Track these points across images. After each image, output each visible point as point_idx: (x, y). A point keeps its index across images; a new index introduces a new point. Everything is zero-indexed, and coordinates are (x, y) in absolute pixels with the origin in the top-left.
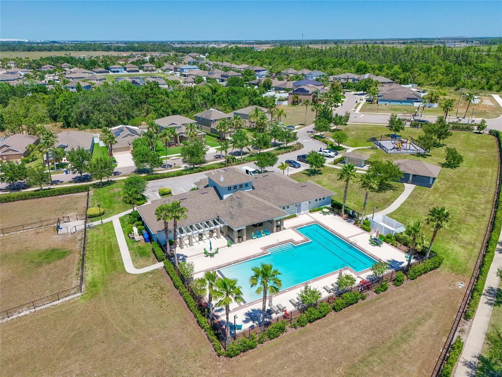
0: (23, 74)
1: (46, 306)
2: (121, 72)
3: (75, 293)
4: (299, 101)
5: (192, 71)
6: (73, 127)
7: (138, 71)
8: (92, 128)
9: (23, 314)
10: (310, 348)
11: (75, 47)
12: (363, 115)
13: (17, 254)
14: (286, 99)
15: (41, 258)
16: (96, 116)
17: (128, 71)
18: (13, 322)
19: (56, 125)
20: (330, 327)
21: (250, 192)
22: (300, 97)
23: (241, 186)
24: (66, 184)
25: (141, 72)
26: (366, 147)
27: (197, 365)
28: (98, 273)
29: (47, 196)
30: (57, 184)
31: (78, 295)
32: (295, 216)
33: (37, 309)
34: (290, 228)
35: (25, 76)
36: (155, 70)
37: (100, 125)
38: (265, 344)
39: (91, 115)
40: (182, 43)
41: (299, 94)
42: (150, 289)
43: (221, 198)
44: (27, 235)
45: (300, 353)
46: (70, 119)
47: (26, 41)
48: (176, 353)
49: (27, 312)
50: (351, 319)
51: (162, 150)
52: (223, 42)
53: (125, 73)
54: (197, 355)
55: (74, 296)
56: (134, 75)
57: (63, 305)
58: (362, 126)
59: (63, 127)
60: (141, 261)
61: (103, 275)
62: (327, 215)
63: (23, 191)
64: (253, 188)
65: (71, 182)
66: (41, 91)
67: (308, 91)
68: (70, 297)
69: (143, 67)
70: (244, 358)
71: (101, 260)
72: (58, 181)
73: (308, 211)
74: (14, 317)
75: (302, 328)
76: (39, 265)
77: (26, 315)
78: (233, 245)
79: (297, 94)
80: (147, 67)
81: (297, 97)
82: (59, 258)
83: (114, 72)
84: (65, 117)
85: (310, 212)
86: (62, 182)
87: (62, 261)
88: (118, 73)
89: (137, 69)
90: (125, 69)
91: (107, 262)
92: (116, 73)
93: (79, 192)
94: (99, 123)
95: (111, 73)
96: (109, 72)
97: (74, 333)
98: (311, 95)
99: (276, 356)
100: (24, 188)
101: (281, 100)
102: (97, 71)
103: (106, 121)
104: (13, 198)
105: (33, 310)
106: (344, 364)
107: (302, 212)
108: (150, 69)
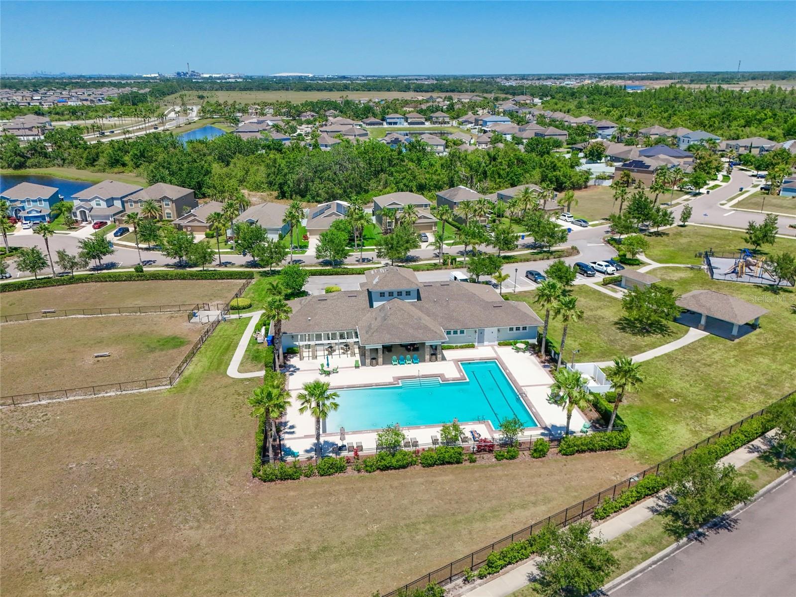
0: (271, 123)
1: (132, 392)
2: (400, 123)
3: (166, 385)
4: (630, 181)
5: (499, 125)
6: (287, 199)
7: (423, 123)
8: (309, 202)
9: (108, 394)
10: (358, 497)
11: (363, 86)
12: (733, 212)
13: (140, 335)
14: (611, 177)
15: (158, 344)
16: (316, 186)
17: (410, 124)
18: (97, 400)
19: (271, 195)
20: (401, 481)
21: (412, 304)
22: (633, 175)
23: (400, 293)
24: (236, 267)
25: (428, 124)
26: (682, 266)
27: (227, 480)
28: (199, 369)
29: (206, 279)
30: (226, 266)
31: (167, 387)
32: (473, 347)
33: (124, 393)
34: (453, 360)
35: (273, 126)
36: (448, 123)
37: (319, 199)
38: (311, 479)
39: (311, 184)
40: (523, 77)
41: (633, 171)
42: (236, 396)
43: (371, 306)
44: (160, 318)
45: (343, 498)
46: (285, 188)
47: (311, 75)
48: (215, 464)
49: (112, 394)
50: (435, 479)
51: (372, 239)
52: (591, 76)
53: (406, 125)
54: (233, 471)
55: (163, 387)
56: (415, 129)
57: (148, 393)
58: (710, 231)
59: (277, 198)
60: (249, 365)
61: (202, 372)
62: (521, 353)
63: (188, 269)
64: (419, 298)
65: (242, 266)
66: (274, 149)
67: (649, 167)
68: (159, 388)
69: (432, 117)
70: (278, 486)
71: (211, 357)
72: (230, 263)
73: (496, 343)
74: (100, 396)
75: (367, 474)
76: (152, 350)
77: (110, 396)
78: (362, 368)
79: (629, 170)
80: (437, 118)
81: (628, 176)
82: (175, 347)
83: (390, 123)
84: (280, 184)
85: (500, 344)
86: (233, 264)
87: (175, 350)
88: (395, 126)
89: (423, 120)
90: (406, 120)
91: (215, 360)
92: (392, 126)
93: (241, 279)
94: (318, 195)
95: (385, 125)
96: (382, 124)
97: (140, 421)
98: (652, 172)
99: (315, 494)
100: (190, 267)
101: (601, 178)
102: (368, 122)
103: (327, 193)
104: (171, 276)
105: (119, 393)
106: (385, 522)
107: (486, 343)
108: (441, 120)
